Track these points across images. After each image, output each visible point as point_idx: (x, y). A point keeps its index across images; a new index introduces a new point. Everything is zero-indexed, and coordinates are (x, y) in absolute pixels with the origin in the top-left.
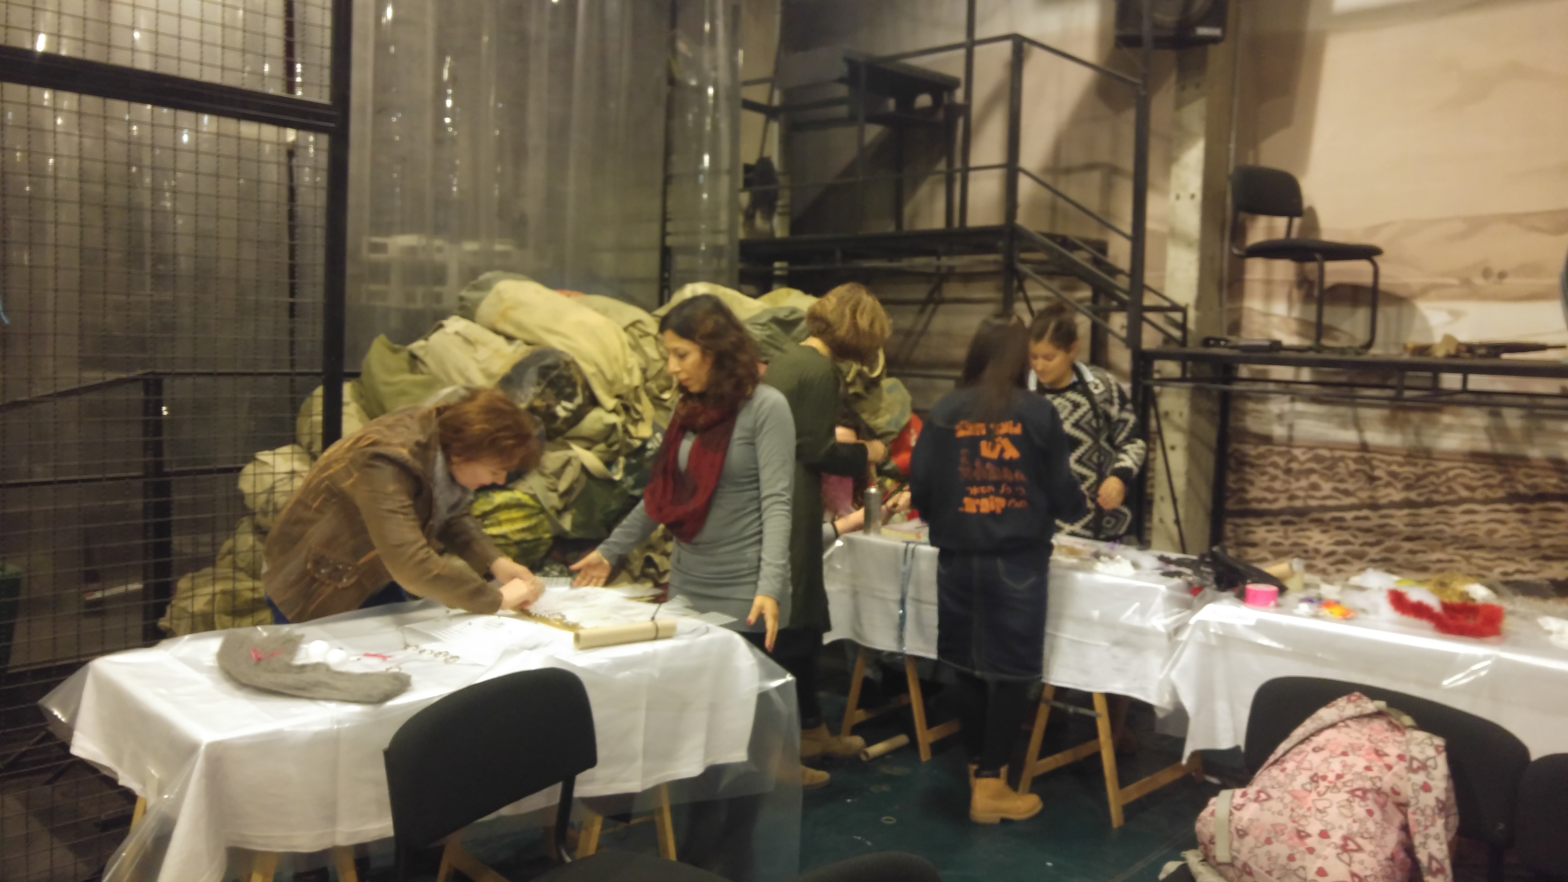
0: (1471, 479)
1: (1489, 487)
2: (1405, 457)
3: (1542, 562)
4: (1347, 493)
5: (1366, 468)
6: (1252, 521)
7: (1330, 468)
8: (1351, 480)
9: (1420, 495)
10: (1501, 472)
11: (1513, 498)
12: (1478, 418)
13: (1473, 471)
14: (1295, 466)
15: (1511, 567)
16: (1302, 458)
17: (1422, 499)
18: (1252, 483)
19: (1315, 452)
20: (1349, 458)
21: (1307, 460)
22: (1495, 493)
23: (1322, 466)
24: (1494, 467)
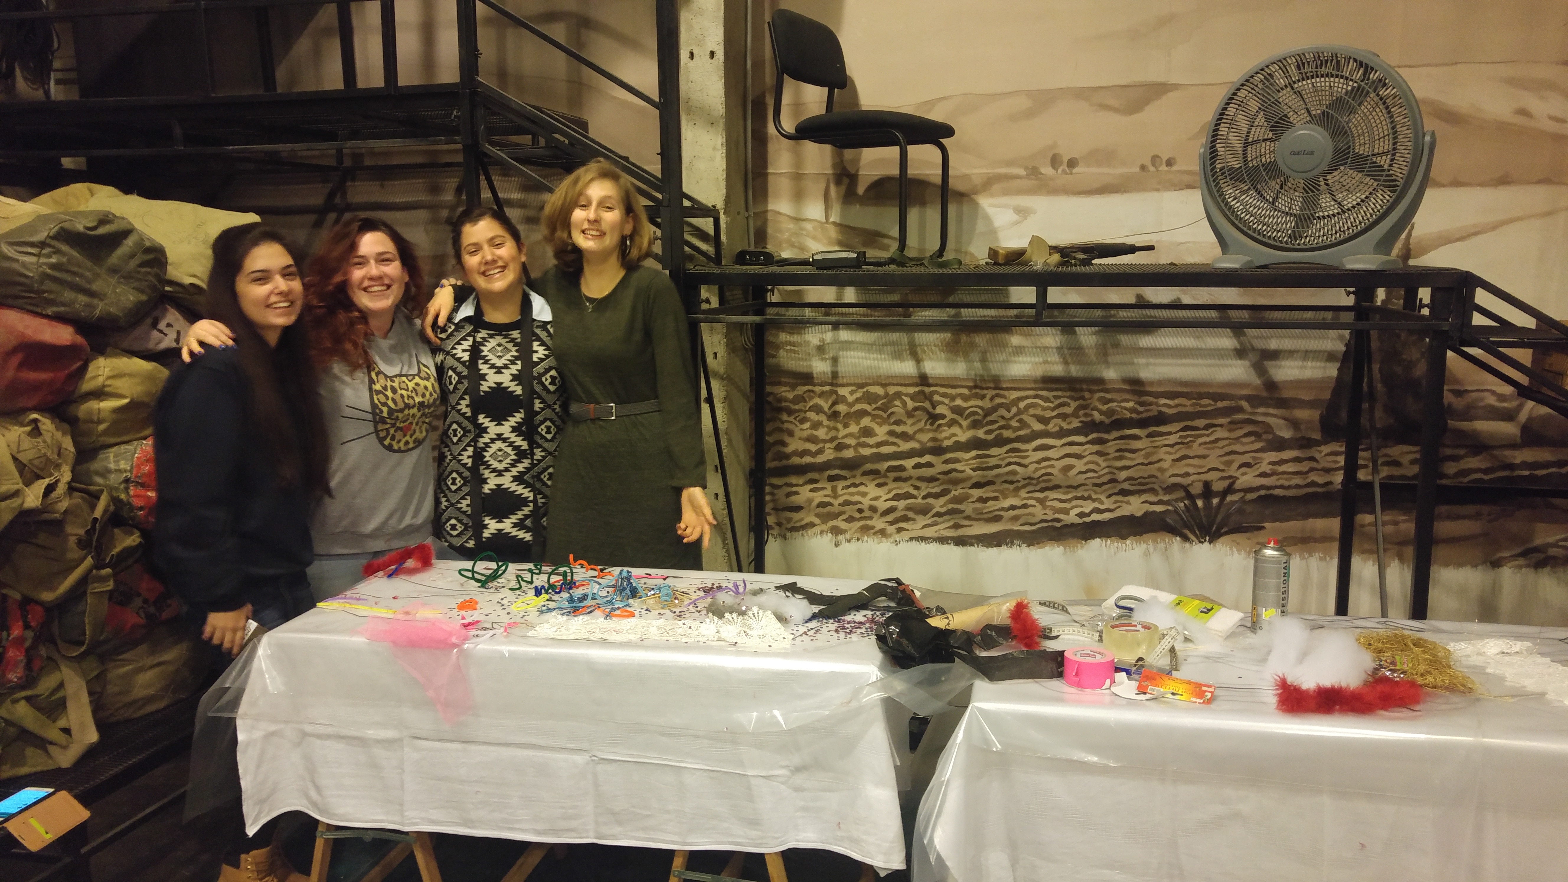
0: (1044, 409)
1: (1064, 416)
2: (970, 388)
3: (1119, 498)
4: (905, 436)
5: (927, 405)
6: (794, 480)
7: (884, 408)
8: (910, 421)
9: (988, 432)
10: (1074, 399)
11: (1089, 427)
12: (1050, 338)
13: (1046, 400)
14: (842, 408)
15: (1088, 507)
16: (850, 399)
17: (990, 437)
18: (791, 434)
19: (865, 390)
20: (906, 395)
21: (858, 400)
22: (1070, 423)
23: (874, 406)
24: (1068, 394)
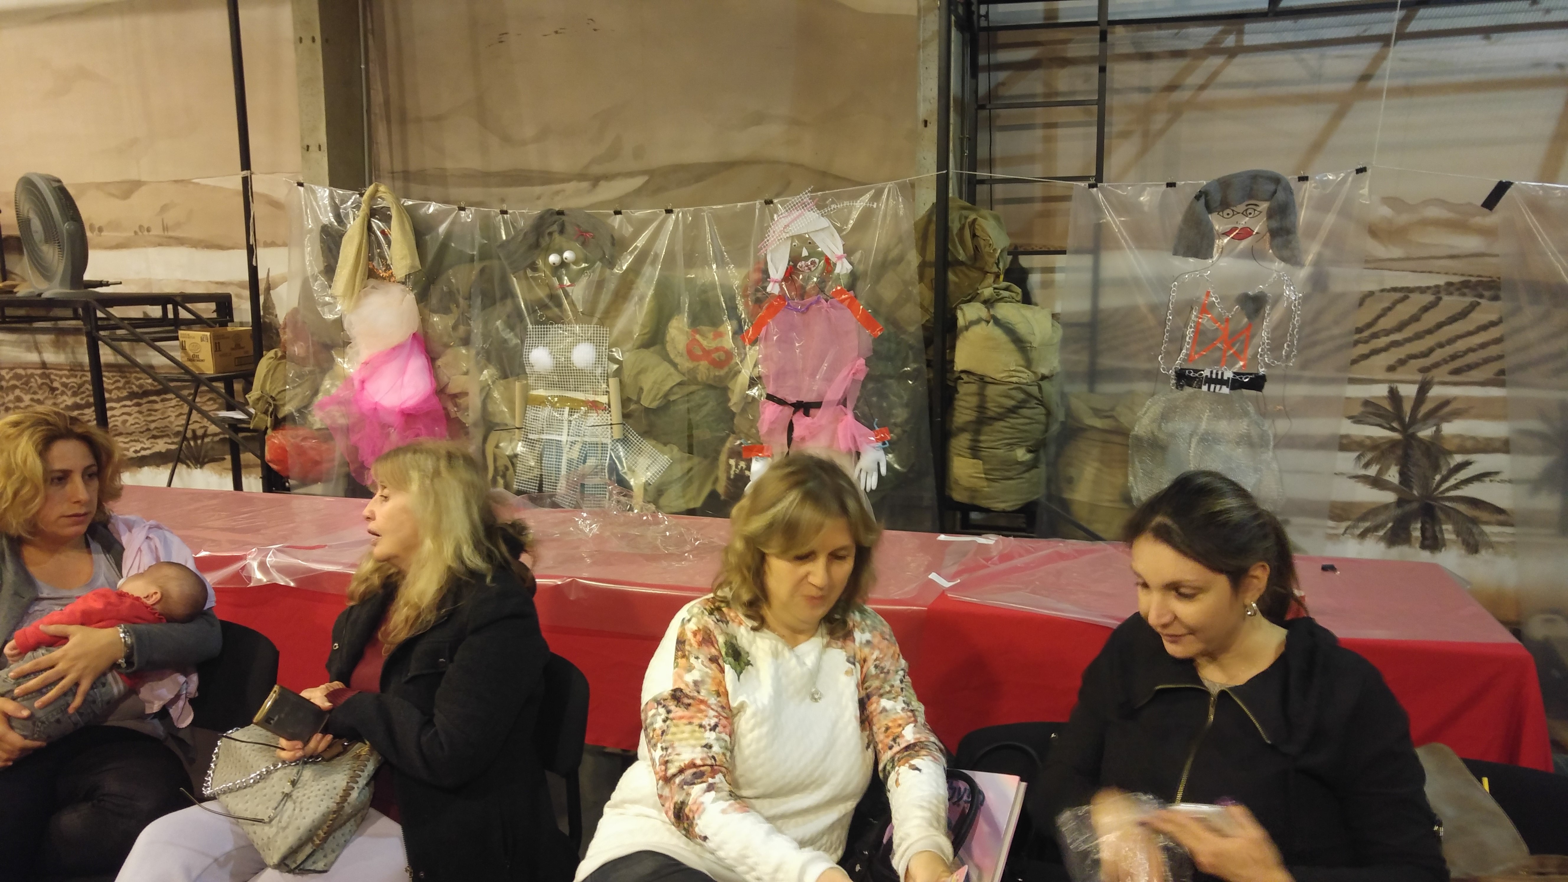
1: (118, 388)
2: (71, 370)
3: (153, 440)
5: (48, 381)
7: (26, 383)
8: (40, 392)
9: (82, 399)
10: (122, 377)
11: (132, 396)
15: (138, 446)
16: (7, 377)
17: (83, 402)
19: (14, 371)
20: (37, 375)
21: (11, 378)
22: (122, 393)
23: (21, 382)
24: (119, 374)
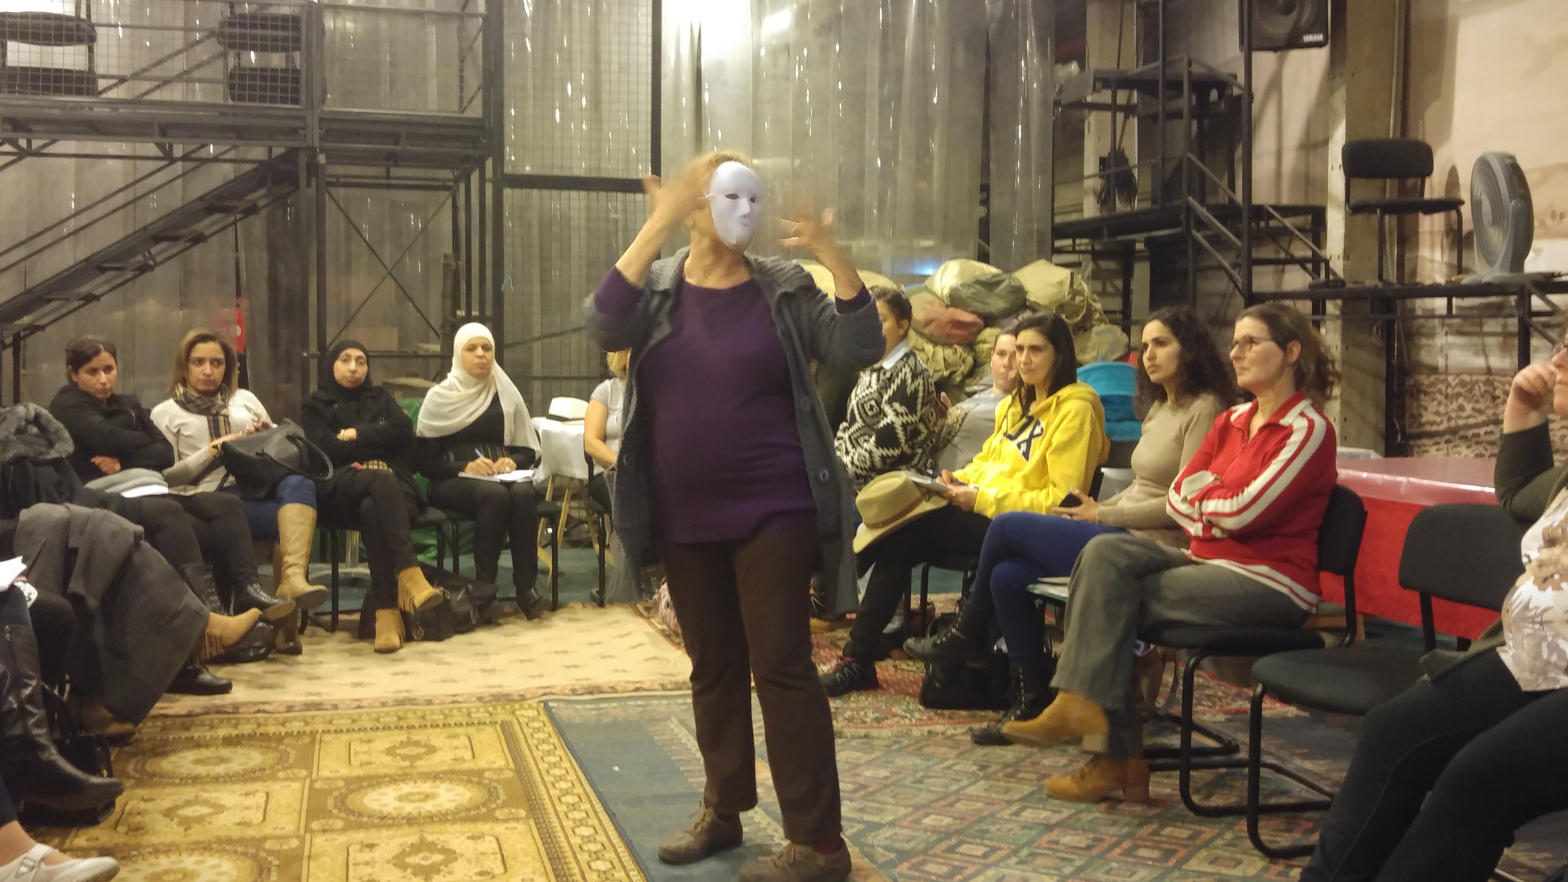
4: (1480, 412)
5: (1490, 389)
6: (1426, 441)
7: (1470, 391)
14: (1450, 391)
16: (1453, 384)
18: (1426, 409)
19: (1460, 378)
20: (1481, 381)
21: (1457, 385)
23: (1465, 389)
